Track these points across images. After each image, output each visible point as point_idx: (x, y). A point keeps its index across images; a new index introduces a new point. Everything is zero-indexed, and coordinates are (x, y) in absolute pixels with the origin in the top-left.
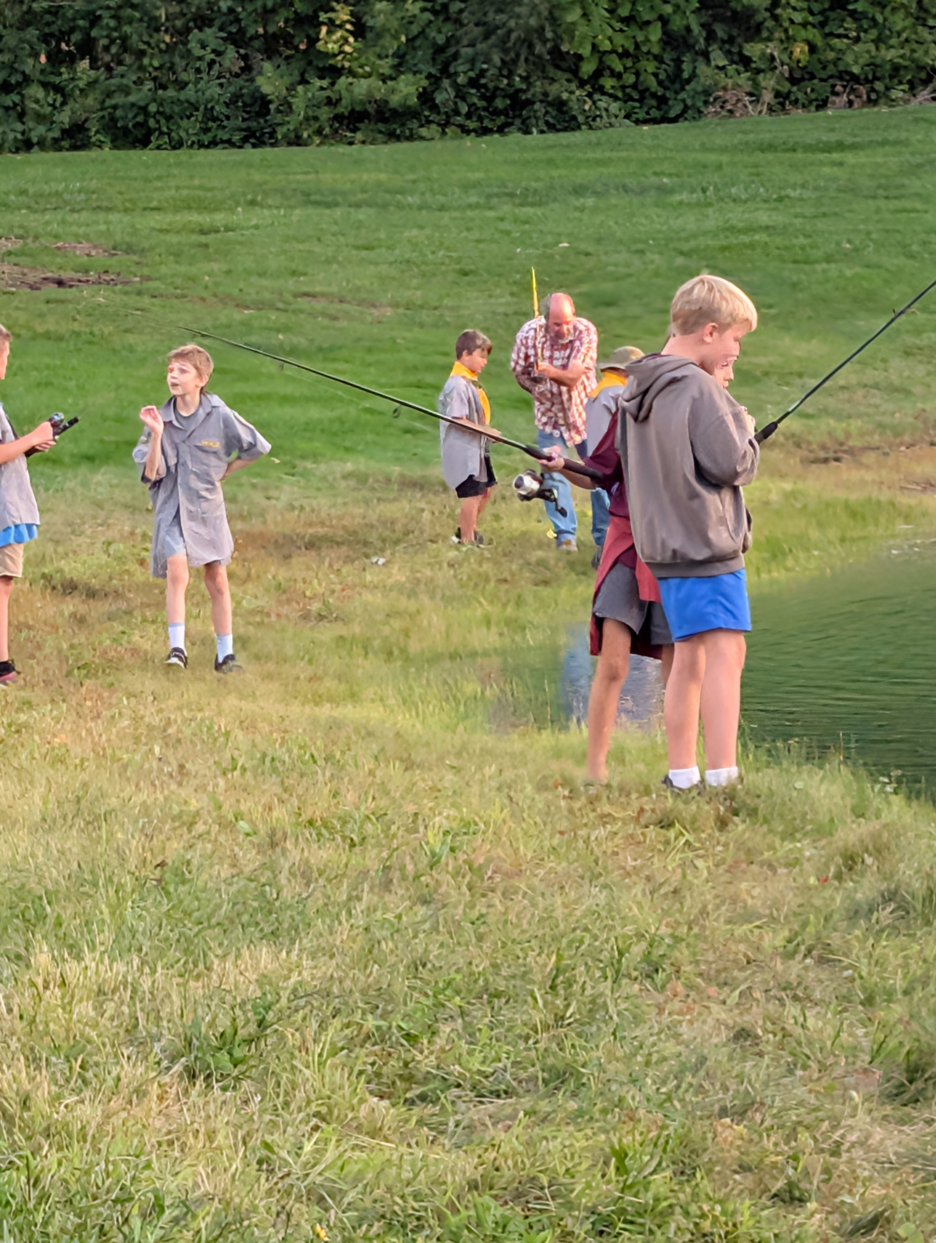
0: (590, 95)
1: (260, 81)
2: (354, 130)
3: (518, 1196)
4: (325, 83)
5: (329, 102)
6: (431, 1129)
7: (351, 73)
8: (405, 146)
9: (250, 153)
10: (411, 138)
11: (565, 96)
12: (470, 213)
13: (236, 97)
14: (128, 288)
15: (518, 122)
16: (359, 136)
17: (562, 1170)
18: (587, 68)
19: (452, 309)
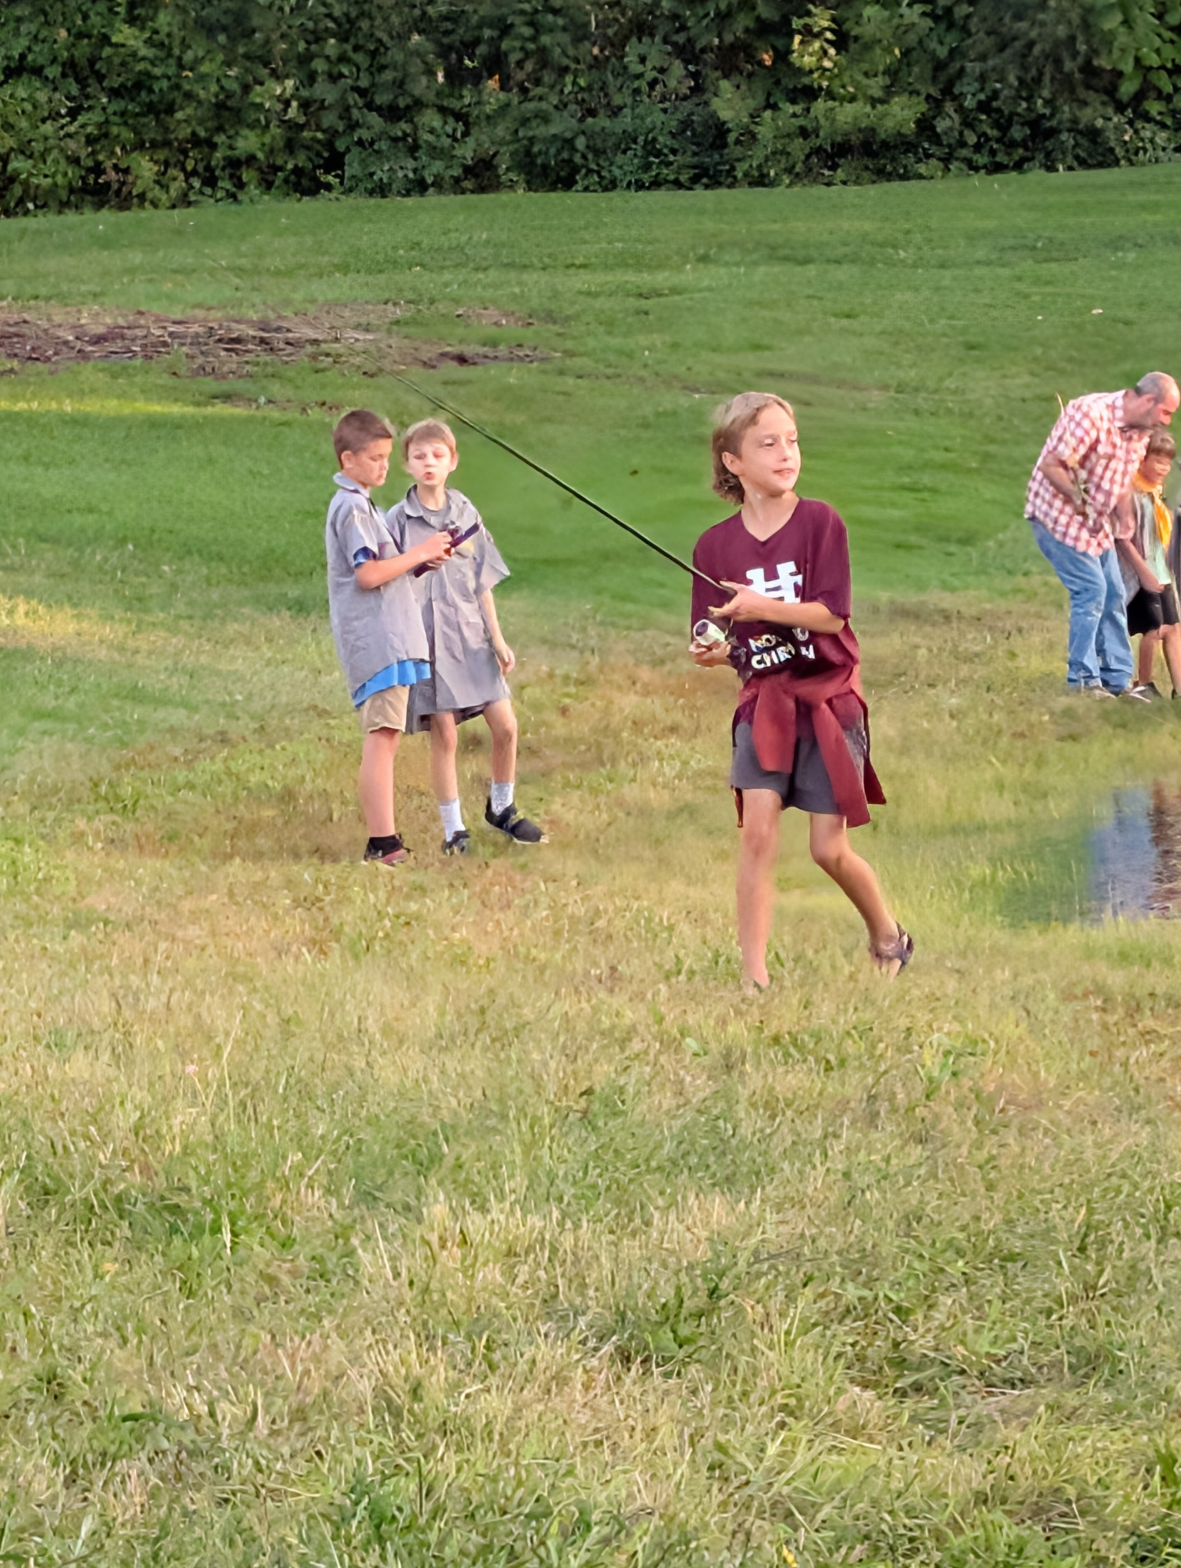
0: (1131, 123)
1: (716, 104)
2: (834, 168)
3: (1037, 1512)
4: (798, 109)
5: (804, 132)
6: (928, 1427)
7: (831, 95)
8: (896, 185)
9: (702, 196)
10: (904, 177)
11: (1099, 123)
12: (979, 271)
13: (686, 124)
14: (548, 367)
15: (1040, 156)
16: (840, 174)
17: (1093, 1480)
18: (1128, 88)
19: (955, 392)
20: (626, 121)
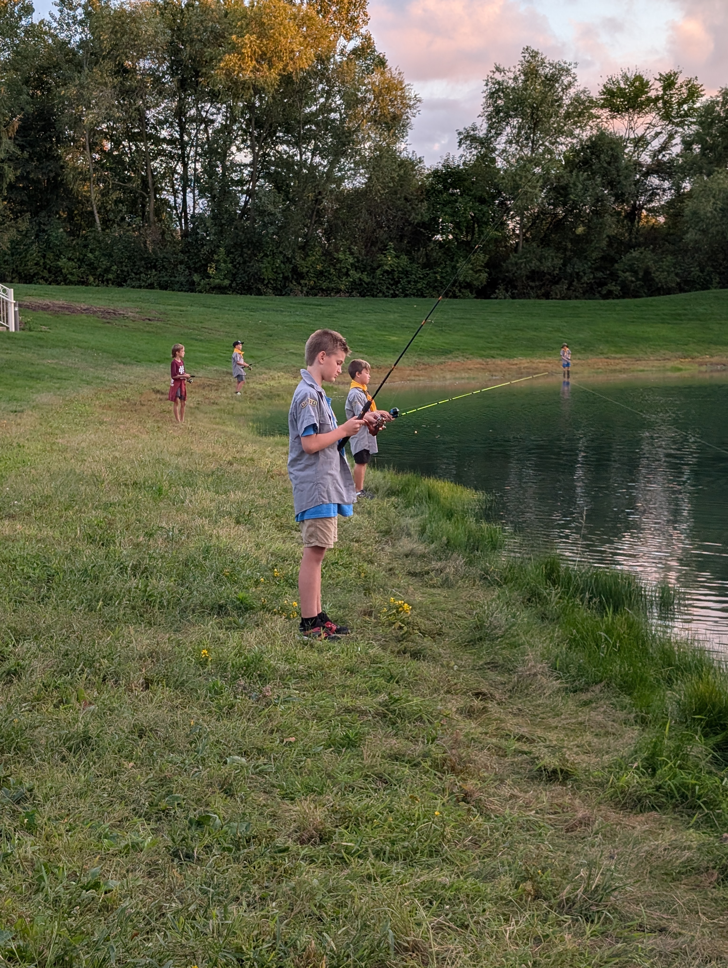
0: (266, 288)
1: (193, 278)
4: (208, 280)
5: (209, 284)
7: (214, 278)
8: (224, 295)
11: (260, 288)
15: (250, 292)
16: (214, 292)
20: (177, 279)
